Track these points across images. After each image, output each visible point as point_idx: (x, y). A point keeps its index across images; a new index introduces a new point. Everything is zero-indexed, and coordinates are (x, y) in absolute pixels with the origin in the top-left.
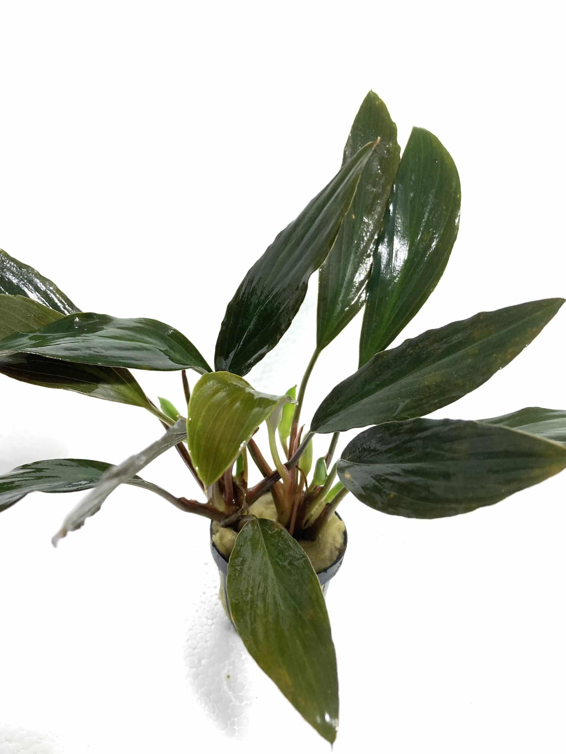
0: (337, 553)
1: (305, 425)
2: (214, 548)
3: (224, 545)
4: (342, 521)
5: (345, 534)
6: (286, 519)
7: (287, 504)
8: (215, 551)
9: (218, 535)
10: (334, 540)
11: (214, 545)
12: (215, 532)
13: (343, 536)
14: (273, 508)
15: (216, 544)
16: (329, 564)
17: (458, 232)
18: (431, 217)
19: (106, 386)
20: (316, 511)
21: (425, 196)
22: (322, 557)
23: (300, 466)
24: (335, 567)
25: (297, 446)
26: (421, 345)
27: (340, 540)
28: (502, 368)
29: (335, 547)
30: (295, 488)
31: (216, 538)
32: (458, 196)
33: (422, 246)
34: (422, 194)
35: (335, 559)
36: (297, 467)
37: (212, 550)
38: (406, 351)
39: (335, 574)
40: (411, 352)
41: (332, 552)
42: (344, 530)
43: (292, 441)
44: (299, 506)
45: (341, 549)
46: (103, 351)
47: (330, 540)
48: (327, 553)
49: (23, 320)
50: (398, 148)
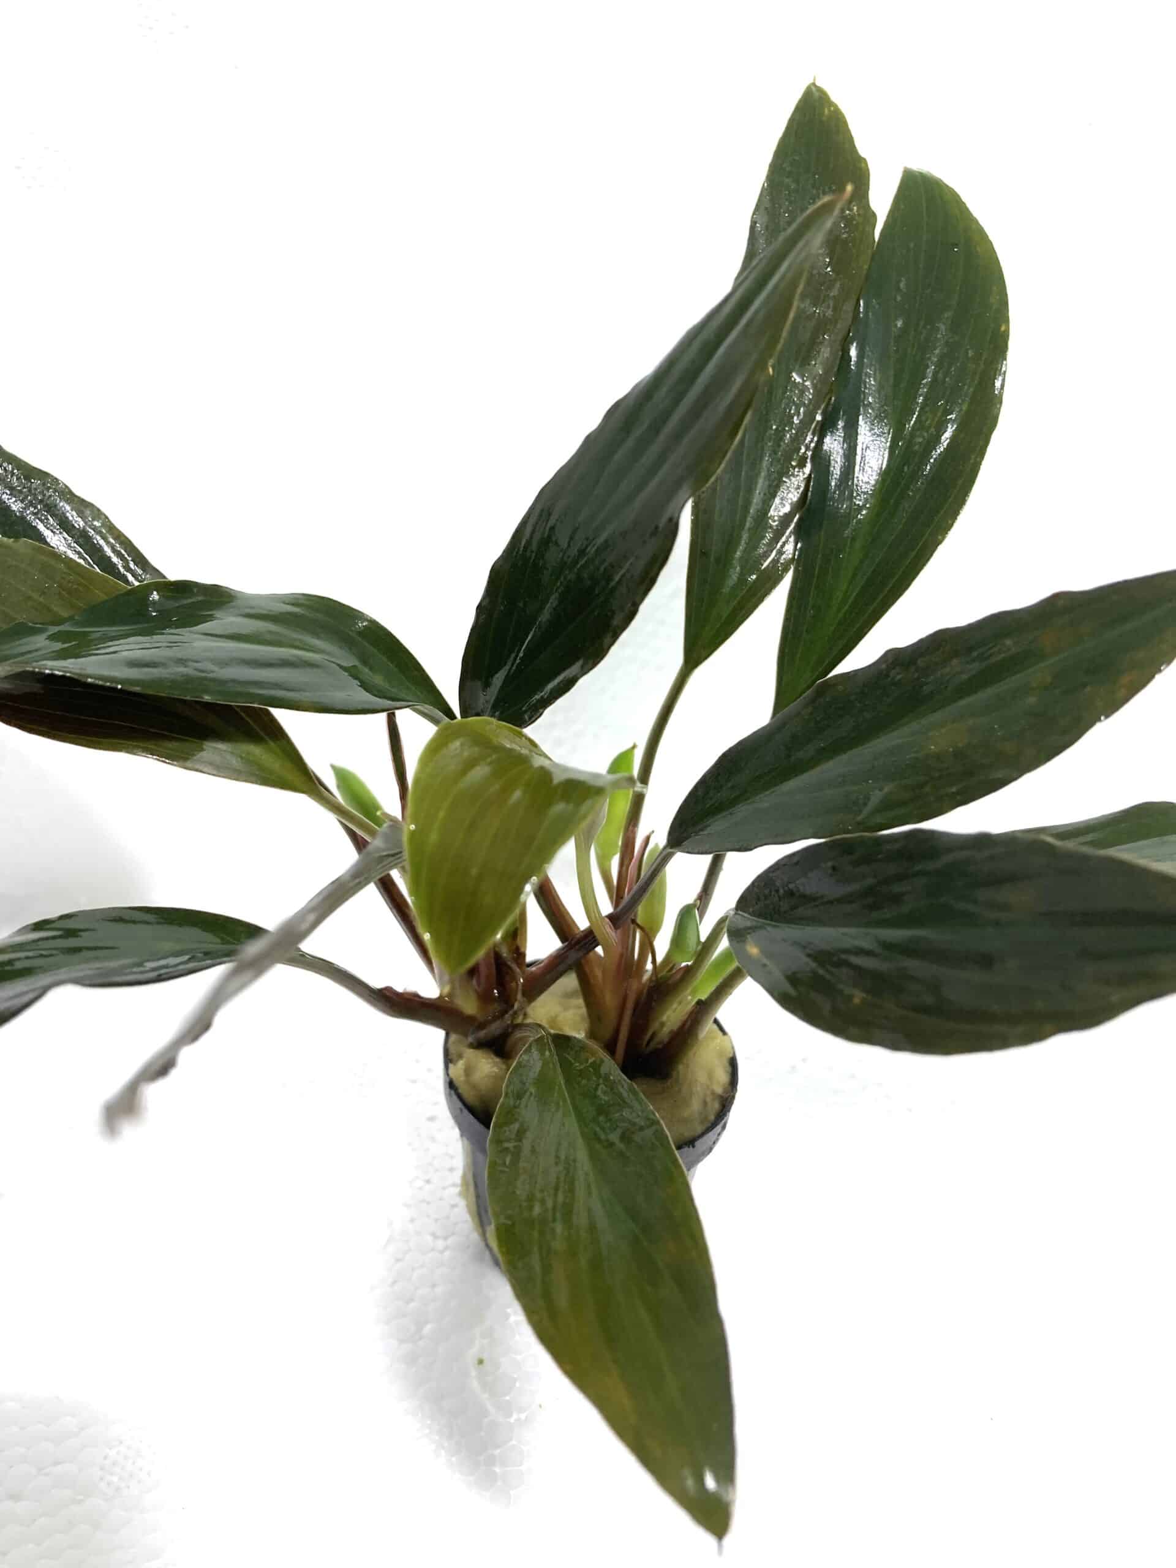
0: (717, 1106)
1: (653, 832)
2: (453, 1092)
3: (474, 1087)
4: (725, 1037)
5: (733, 1063)
6: (607, 1033)
7: (610, 1000)
8: (455, 1097)
9: (461, 1064)
10: (710, 1076)
11: (451, 1085)
12: (454, 1057)
13: (729, 1069)
14: (579, 1007)
15: (456, 1083)
16: (699, 1129)
17: (1000, 408)
18: (940, 375)
19: (221, 746)
20: (672, 1015)
21: (929, 327)
22: (686, 1114)
23: (639, 921)
24: (711, 1135)
25: (635, 878)
26: (921, 662)
27: (722, 1076)
28: (1107, 717)
29: (713, 1093)
30: (628, 967)
31: (457, 1070)
32: (1003, 328)
33: (920, 440)
34: (922, 323)
35: (712, 1118)
36: (634, 921)
37: (449, 1097)
38: (887, 676)
39: (711, 1149)
40: (899, 677)
41: (705, 1103)
42: (731, 1055)
43: (624, 868)
44: (637, 1004)
45: (726, 1096)
46: (216, 669)
47: (702, 1077)
48: (696, 1105)
49: (35, 596)
50: (870, 217)
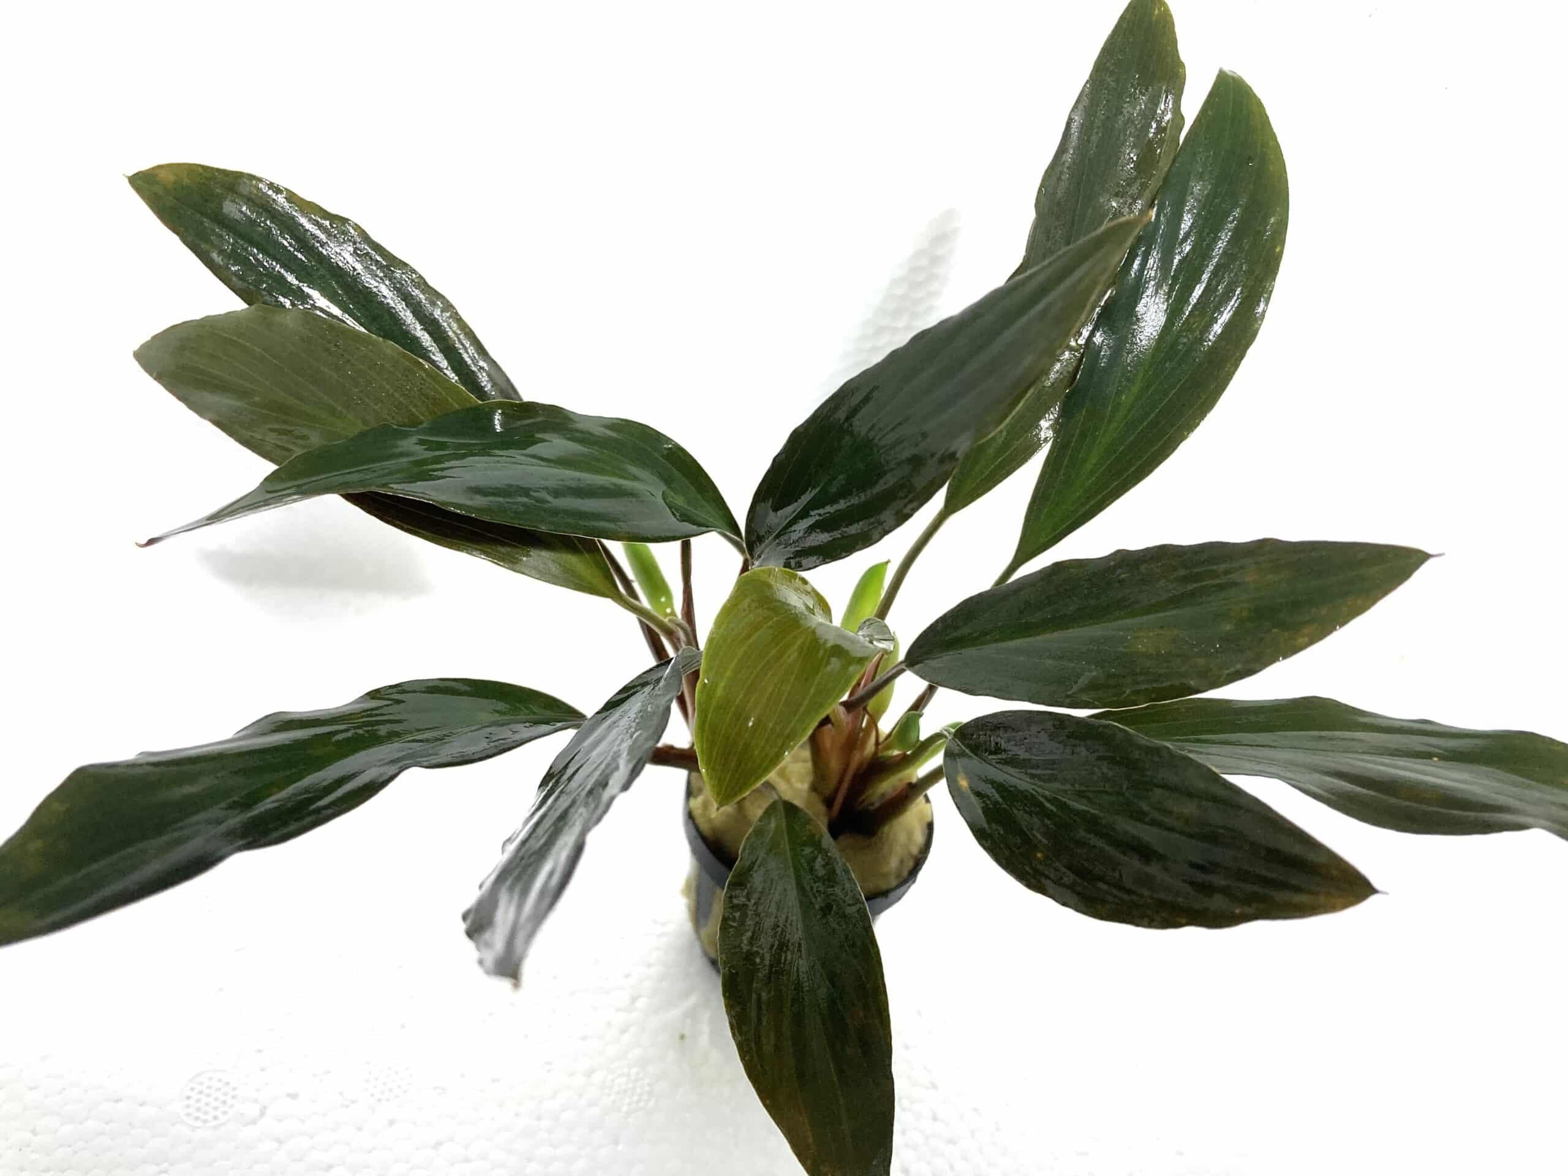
0: (911, 864)
2: (690, 821)
3: (710, 821)
4: (928, 805)
5: (930, 826)
6: (828, 792)
7: (834, 764)
8: (691, 826)
9: (700, 799)
10: (910, 835)
11: (690, 816)
12: (695, 791)
13: (927, 831)
15: (694, 814)
20: (888, 786)
26: (1143, 568)
27: (919, 838)
28: (1284, 658)
29: (910, 854)
31: (696, 803)
33: (1185, 340)
35: (905, 873)
36: (865, 709)
38: (1114, 573)
41: (902, 862)
42: (929, 820)
45: (920, 856)
47: (902, 837)
50: (1179, 119)
